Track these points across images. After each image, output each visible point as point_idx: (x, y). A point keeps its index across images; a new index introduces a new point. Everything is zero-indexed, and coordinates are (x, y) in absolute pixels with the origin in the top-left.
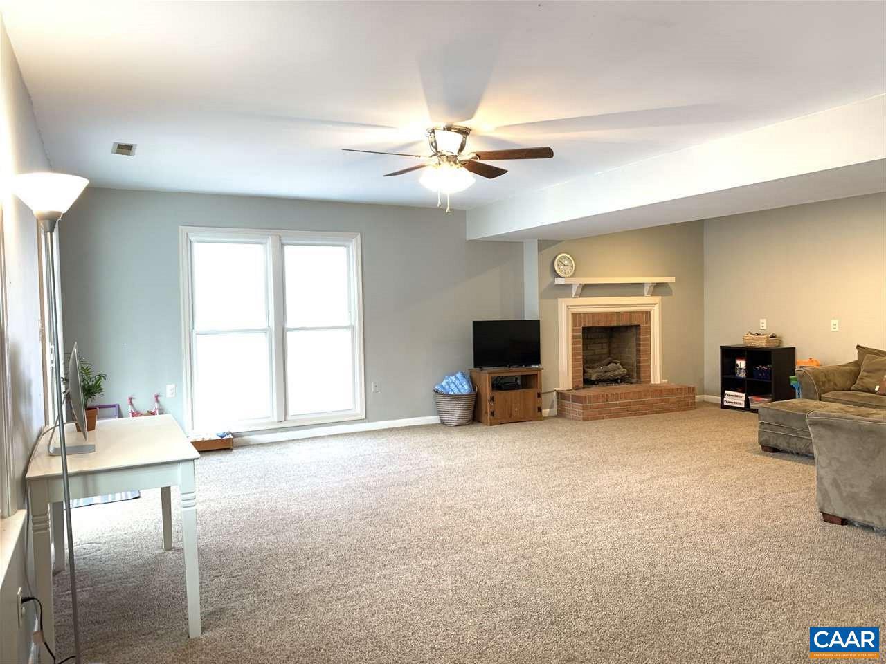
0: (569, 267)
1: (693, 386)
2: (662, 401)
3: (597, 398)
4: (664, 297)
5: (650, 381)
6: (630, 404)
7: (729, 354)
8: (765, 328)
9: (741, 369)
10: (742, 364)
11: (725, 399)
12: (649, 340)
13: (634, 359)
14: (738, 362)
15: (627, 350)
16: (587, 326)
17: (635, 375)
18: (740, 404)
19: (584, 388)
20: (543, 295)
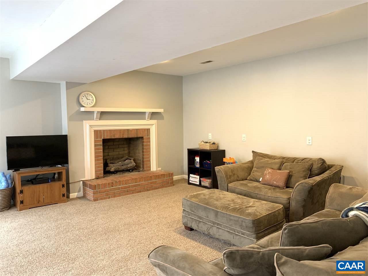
0: (91, 101)
1: (172, 172)
2: (152, 183)
3: (105, 185)
4: (158, 121)
5: (150, 169)
6: (129, 187)
7: (192, 153)
8: (211, 138)
9: (197, 162)
10: (197, 159)
11: (190, 179)
12: (150, 145)
13: (141, 156)
14: (196, 158)
15: (137, 151)
16: (106, 138)
17: (142, 166)
18: (197, 182)
19: (104, 177)
20: (70, 119)
